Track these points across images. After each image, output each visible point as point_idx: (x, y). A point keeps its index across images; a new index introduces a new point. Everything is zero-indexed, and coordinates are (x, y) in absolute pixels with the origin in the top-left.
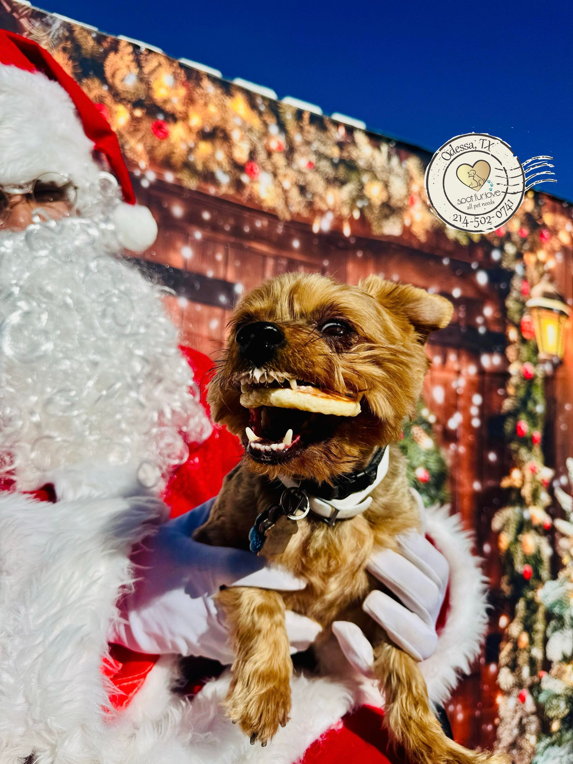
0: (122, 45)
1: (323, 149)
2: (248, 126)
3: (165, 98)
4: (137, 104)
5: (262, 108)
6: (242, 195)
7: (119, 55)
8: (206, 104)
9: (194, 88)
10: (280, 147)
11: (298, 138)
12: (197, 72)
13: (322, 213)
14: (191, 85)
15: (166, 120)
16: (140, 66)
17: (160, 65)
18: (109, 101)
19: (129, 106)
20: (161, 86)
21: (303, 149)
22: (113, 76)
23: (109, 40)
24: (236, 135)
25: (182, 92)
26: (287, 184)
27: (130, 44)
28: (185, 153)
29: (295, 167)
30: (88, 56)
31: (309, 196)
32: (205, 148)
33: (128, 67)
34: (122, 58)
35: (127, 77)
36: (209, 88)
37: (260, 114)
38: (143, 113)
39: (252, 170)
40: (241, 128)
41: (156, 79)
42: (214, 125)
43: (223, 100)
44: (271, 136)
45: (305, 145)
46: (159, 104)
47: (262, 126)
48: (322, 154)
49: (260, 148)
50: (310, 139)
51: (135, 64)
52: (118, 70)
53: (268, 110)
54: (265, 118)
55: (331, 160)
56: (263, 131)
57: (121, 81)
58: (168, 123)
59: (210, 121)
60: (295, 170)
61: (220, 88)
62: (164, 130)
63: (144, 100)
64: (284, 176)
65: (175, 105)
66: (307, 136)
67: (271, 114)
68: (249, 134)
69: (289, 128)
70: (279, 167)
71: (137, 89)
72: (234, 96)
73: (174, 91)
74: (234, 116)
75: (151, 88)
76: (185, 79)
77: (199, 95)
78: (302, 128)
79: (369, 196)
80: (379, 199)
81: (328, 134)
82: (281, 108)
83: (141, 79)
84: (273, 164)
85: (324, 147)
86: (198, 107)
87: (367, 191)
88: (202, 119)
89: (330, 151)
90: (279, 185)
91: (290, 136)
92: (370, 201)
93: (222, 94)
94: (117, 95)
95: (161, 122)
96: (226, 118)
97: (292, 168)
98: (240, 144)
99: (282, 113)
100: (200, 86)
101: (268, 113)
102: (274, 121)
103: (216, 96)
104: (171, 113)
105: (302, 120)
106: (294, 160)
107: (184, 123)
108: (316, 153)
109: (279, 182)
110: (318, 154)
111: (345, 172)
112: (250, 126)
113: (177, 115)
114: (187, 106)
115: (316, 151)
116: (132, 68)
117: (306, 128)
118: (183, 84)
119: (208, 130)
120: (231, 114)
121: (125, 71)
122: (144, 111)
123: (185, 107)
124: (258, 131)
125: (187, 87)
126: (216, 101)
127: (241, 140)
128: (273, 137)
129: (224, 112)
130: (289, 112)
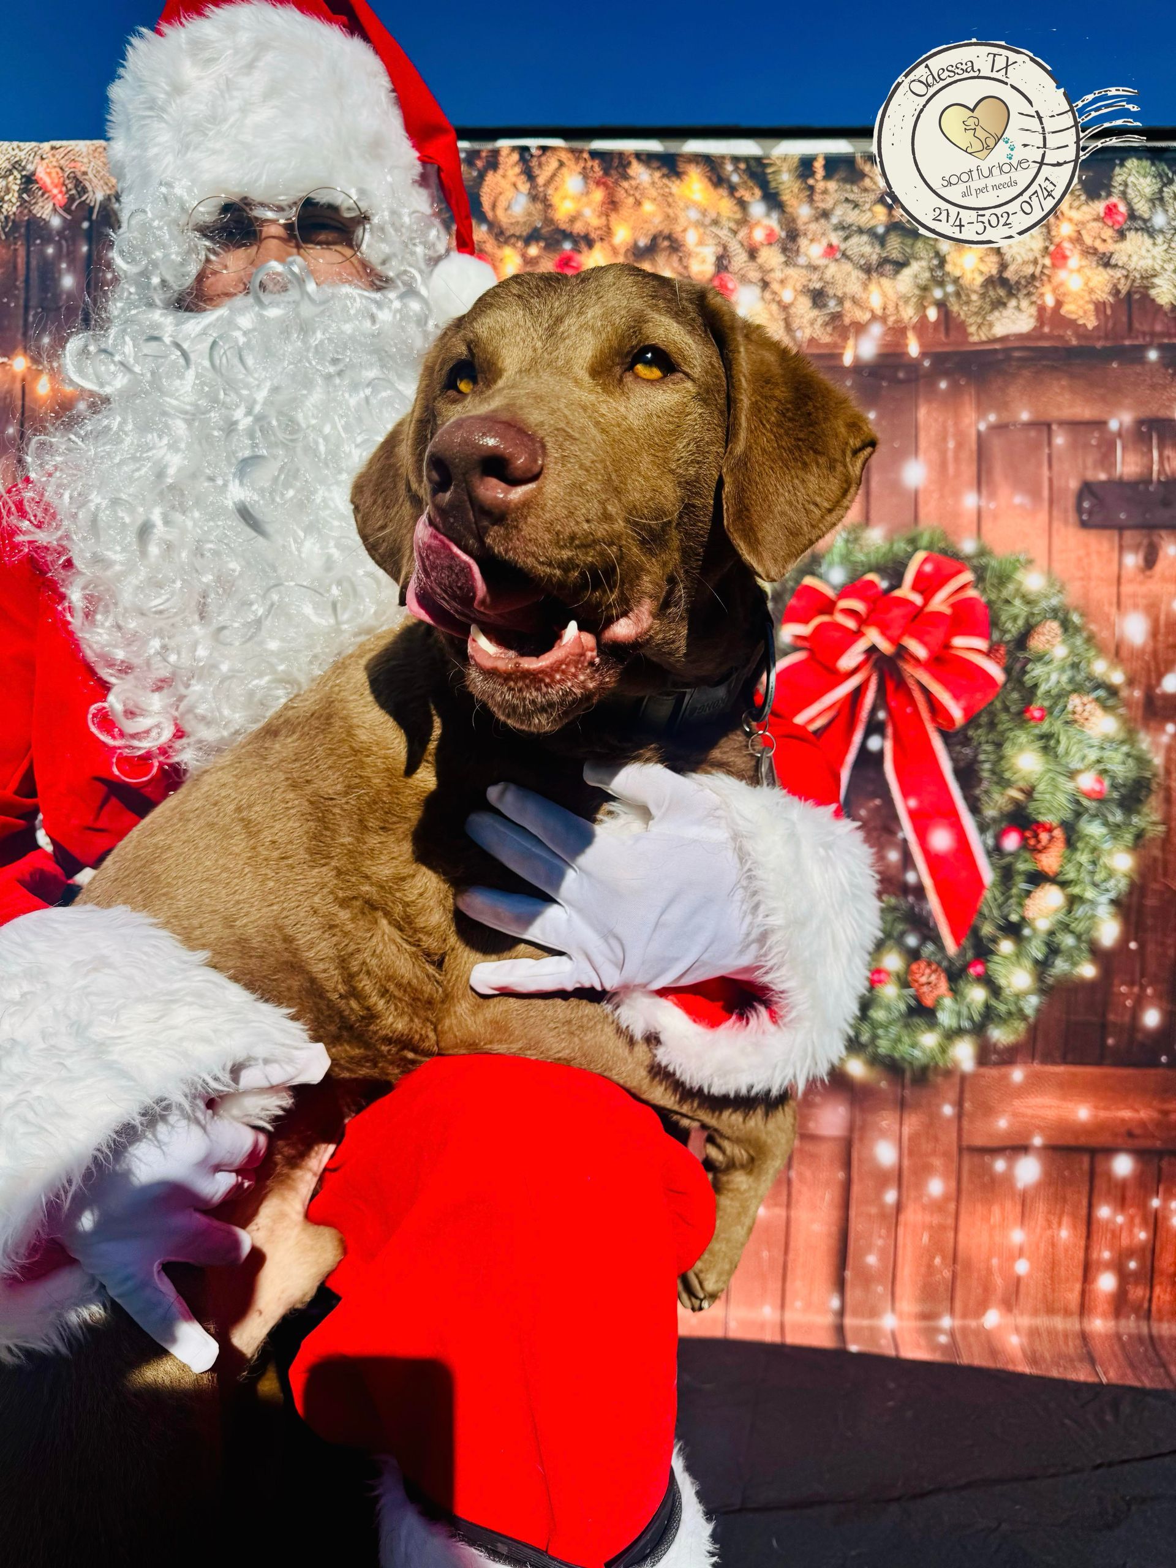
0: (504, 153)
1: (853, 217)
2: (713, 215)
3: (574, 214)
4: (532, 237)
5: (735, 178)
7: (500, 172)
8: (638, 203)
9: (616, 183)
10: (770, 235)
11: (804, 212)
12: (621, 155)
13: (860, 328)
14: (610, 181)
15: (577, 250)
16: (530, 176)
17: (562, 164)
18: (490, 247)
19: (520, 244)
20: (564, 198)
21: (813, 226)
22: (494, 207)
23: (484, 154)
24: (691, 238)
25: (598, 195)
26: (787, 296)
27: (514, 149)
29: (802, 260)
31: (832, 303)
33: (515, 185)
34: (504, 176)
35: (513, 202)
36: (640, 173)
37: (732, 189)
38: (540, 248)
39: (724, 287)
40: (699, 224)
41: (556, 189)
42: (653, 231)
43: (667, 186)
44: (753, 222)
45: (817, 219)
46: (563, 226)
47: (736, 208)
48: (850, 225)
49: (734, 247)
50: (828, 205)
51: (523, 178)
52: (501, 194)
53: (745, 177)
54: (741, 193)
55: (871, 232)
56: (739, 216)
57: (506, 210)
58: (580, 252)
59: (646, 226)
60: (802, 267)
61: (659, 168)
62: (574, 264)
63: (541, 228)
64: (782, 282)
65: (589, 220)
66: (823, 201)
67: (751, 184)
68: (714, 229)
69: (786, 197)
70: (772, 270)
71: (530, 214)
72: (684, 173)
73: (585, 199)
74: (687, 207)
75: (550, 205)
76: (601, 173)
77: (626, 191)
78: (811, 188)
79: (957, 273)
80: (981, 273)
81: (867, 182)
82: (771, 165)
83: (534, 198)
84: (761, 267)
85: (857, 211)
86: (626, 211)
87: (955, 265)
88: (634, 228)
89: (869, 214)
90: (773, 300)
91: (789, 210)
92: (961, 281)
93: (664, 176)
94: (502, 233)
95: (569, 253)
96: (672, 215)
97: (795, 265)
98: (699, 249)
99: (773, 172)
100: (626, 177)
101: (745, 182)
102: (758, 193)
103: (653, 183)
104: (582, 234)
105: (812, 174)
106: (798, 251)
107: (605, 244)
108: (841, 227)
109: (774, 293)
110: (843, 228)
111: (902, 243)
112: (714, 215)
113: (593, 235)
114: (607, 216)
115: (840, 223)
116: (520, 185)
117: (820, 186)
118: (598, 183)
119: (643, 242)
120: (682, 204)
121: (510, 193)
122: (542, 244)
123: (604, 218)
124: (729, 219)
125: (605, 184)
126: (653, 193)
127: (701, 243)
128: (758, 223)
129: (669, 205)
130: (785, 168)
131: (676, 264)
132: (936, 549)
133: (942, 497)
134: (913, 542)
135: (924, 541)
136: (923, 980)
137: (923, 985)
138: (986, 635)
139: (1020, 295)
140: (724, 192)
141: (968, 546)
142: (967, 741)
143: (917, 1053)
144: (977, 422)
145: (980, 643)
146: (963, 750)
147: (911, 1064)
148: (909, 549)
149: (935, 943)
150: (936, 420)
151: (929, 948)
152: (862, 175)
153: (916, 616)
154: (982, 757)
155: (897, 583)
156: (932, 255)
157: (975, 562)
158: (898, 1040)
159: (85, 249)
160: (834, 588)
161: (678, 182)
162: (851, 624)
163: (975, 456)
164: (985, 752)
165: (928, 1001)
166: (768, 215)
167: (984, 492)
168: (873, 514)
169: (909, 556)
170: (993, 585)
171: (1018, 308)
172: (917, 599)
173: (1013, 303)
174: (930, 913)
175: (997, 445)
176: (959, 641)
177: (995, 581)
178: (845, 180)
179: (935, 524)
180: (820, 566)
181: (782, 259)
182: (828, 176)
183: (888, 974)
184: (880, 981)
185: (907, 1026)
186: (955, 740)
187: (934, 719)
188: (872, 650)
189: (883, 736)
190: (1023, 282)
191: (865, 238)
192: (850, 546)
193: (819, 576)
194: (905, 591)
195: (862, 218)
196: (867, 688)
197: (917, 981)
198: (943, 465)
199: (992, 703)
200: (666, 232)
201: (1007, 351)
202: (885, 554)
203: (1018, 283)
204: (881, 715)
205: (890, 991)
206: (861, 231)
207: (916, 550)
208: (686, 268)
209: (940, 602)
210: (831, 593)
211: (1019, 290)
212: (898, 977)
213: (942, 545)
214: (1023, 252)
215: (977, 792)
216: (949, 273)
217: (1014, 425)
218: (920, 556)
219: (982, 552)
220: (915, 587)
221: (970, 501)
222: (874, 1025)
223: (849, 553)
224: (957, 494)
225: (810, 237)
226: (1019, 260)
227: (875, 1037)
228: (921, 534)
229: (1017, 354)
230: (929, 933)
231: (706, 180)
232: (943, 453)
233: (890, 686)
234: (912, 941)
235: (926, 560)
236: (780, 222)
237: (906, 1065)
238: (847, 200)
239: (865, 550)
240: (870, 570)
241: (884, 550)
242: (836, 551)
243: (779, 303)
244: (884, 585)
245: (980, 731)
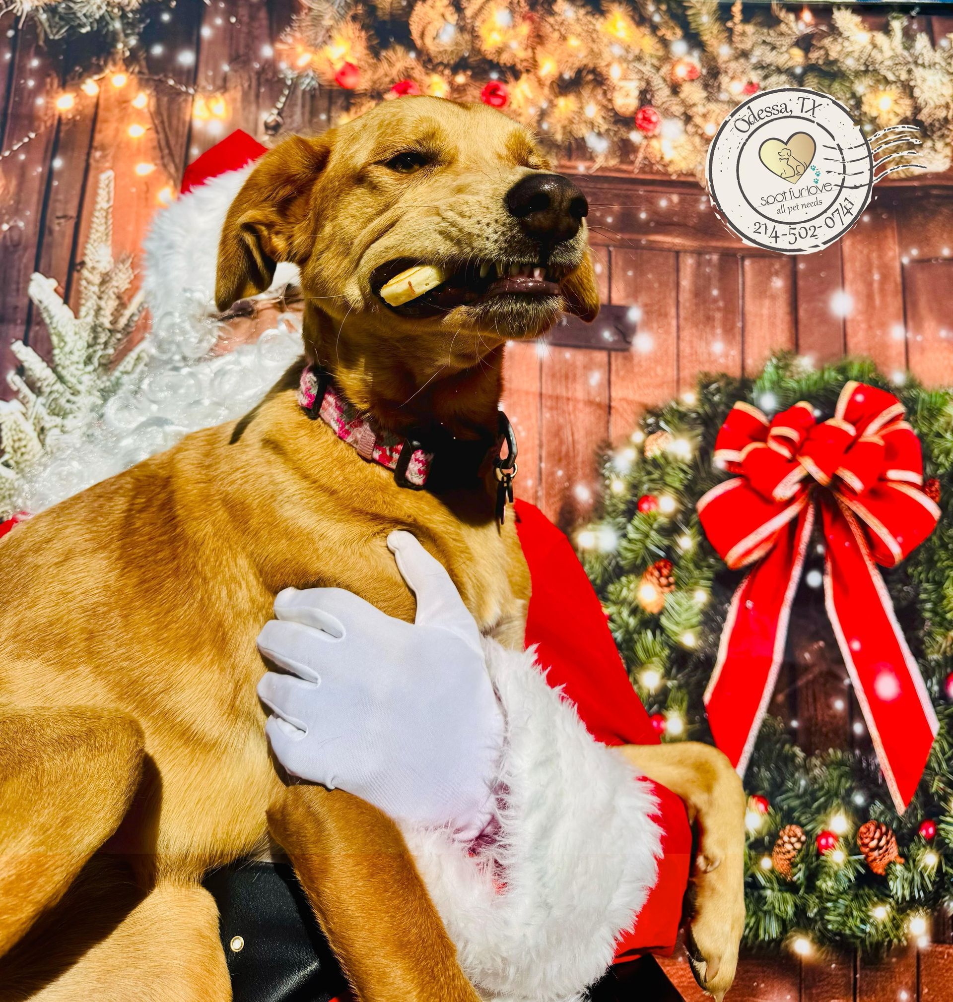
1: (771, 57)
3: (501, 45)
4: (460, 66)
5: (657, 18)
6: (632, 163)
7: (429, 2)
8: (564, 38)
9: (542, 18)
10: (692, 71)
11: (724, 52)
14: (536, 16)
15: (503, 78)
16: (459, 9)
18: (418, 73)
19: (447, 72)
20: (491, 30)
21: (733, 65)
22: (422, 35)
24: (615, 73)
25: (525, 29)
26: (710, 127)
28: (537, 118)
29: (723, 96)
30: (387, 18)
32: (566, 105)
33: (443, 16)
34: (432, 7)
35: (441, 31)
36: (566, 11)
37: (654, 28)
38: (467, 77)
39: (647, 119)
40: (623, 60)
41: (484, 21)
42: (577, 65)
43: (590, 22)
44: (675, 59)
45: (737, 58)
46: (490, 57)
47: (658, 46)
48: (769, 65)
49: (657, 82)
50: (747, 45)
51: (451, 9)
52: (429, 23)
53: (666, 18)
54: (662, 32)
55: (789, 72)
56: (661, 53)
57: (434, 38)
58: (506, 82)
59: (570, 60)
60: (723, 102)
61: (583, 6)
62: (500, 93)
63: (469, 57)
64: (704, 116)
65: (515, 52)
66: (741, 42)
67: (672, 24)
68: (638, 65)
69: (706, 37)
70: (694, 105)
71: (457, 44)
72: (608, 11)
73: (511, 32)
74: (611, 43)
75: (478, 37)
76: (527, 8)
77: (552, 26)
78: (730, 31)
79: (874, 114)
80: (897, 115)
81: (783, 27)
82: (691, 7)
83: (462, 29)
84: (683, 102)
85: (774, 52)
86: (550, 45)
87: (871, 106)
88: (559, 62)
89: (786, 56)
90: (696, 133)
91: (709, 49)
92: (878, 121)
93: (587, 13)
94: (430, 60)
95: (495, 82)
96: (596, 50)
97: (717, 101)
98: (622, 83)
99: (693, 15)
100: (552, 13)
101: (666, 23)
102: (679, 32)
103: (578, 20)
104: (509, 65)
105: (731, 17)
106: (719, 87)
107: (531, 76)
108: (760, 66)
109: (696, 126)
110: (763, 68)
111: (819, 83)
112: (637, 52)
113: (519, 67)
114: (533, 49)
115: (759, 62)
116: (448, 16)
117: (739, 28)
118: (524, 18)
119: (567, 76)
120: (605, 40)
121: (438, 23)
122: (469, 73)
123: (530, 50)
124: (651, 56)
125: (531, 19)
126: (578, 28)
127: (625, 78)
128: (679, 60)
129: (594, 41)
130: (704, 10)
131: (600, 97)
132: (866, 378)
133: (870, 327)
134: (843, 370)
135: (854, 371)
136: (873, 844)
137: (873, 850)
138: (921, 471)
139: (935, 137)
140: (646, 30)
141: (898, 378)
142: (907, 579)
143: (868, 928)
144: (900, 255)
145: (916, 478)
146: (905, 588)
147: (863, 941)
148: (840, 377)
149: (883, 802)
150: (861, 252)
151: (878, 807)
152: (778, 21)
153: (849, 448)
154: (923, 596)
155: (830, 411)
156: (848, 96)
157: (905, 393)
158: (848, 914)
159: (8, 56)
160: (766, 414)
161: (601, 20)
162: (785, 452)
163: (900, 288)
164: (926, 590)
165: (879, 870)
166: (689, 53)
167: (910, 324)
168: (802, 342)
169: (841, 386)
170: (923, 417)
171: (933, 149)
172: (851, 430)
173: (929, 143)
174: (877, 767)
175: (921, 278)
176: (893, 474)
177: (926, 413)
178: (762, 25)
179: (865, 354)
180: (752, 391)
181: (705, 94)
182: (746, 20)
183: (836, 838)
184: (827, 847)
185: (856, 897)
186: (895, 577)
187: (872, 555)
188: (808, 480)
189: (823, 572)
190: (937, 124)
191: (784, 78)
192: (781, 372)
193: (752, 403)
194: (838, 421)
195: (782, 60)
196: (804, 520)
197: (866, 845)
198: (870, 297)
199: (930, 539)
200: (591, 66)
201: (926, 189)
202: (816, 383)
203: (931, 125)
204: (820, 549)
205: (837, 857)
206: (779, 71)
207: (847, 379)
208: (610, 101)
209: (872, 433)
210: (763, 419)
211: (933, 132)
212: (846, 839)
213: (872, 375)
214: (935, 97)
215: (921, 633)
216: (865, 113)
217: (937, 259)
218: (851, 386)
219: (912, 384)
220: (847, 418)
221: (897, 333)
222: (823, 897)
223: (780, 379)
224: (883, 325)
225: (730, 74)
226: (932, 105)
227: (823, 911)
228: (851, 363)
229: (935, 192)
230: (878, 792)
231: (628, 19)
232: (870, 284)
233: (827, 518)
234: (859, 799)
235: (857, 391)
236: (701, 60)
237: (858, 942)
238: (764, 42)
239: (796, 377)
240: (803, 398)
241: (815, 377)
242: (766, 376)
243: (702, 136)
244: (817, 413)
245: (920, 568)
